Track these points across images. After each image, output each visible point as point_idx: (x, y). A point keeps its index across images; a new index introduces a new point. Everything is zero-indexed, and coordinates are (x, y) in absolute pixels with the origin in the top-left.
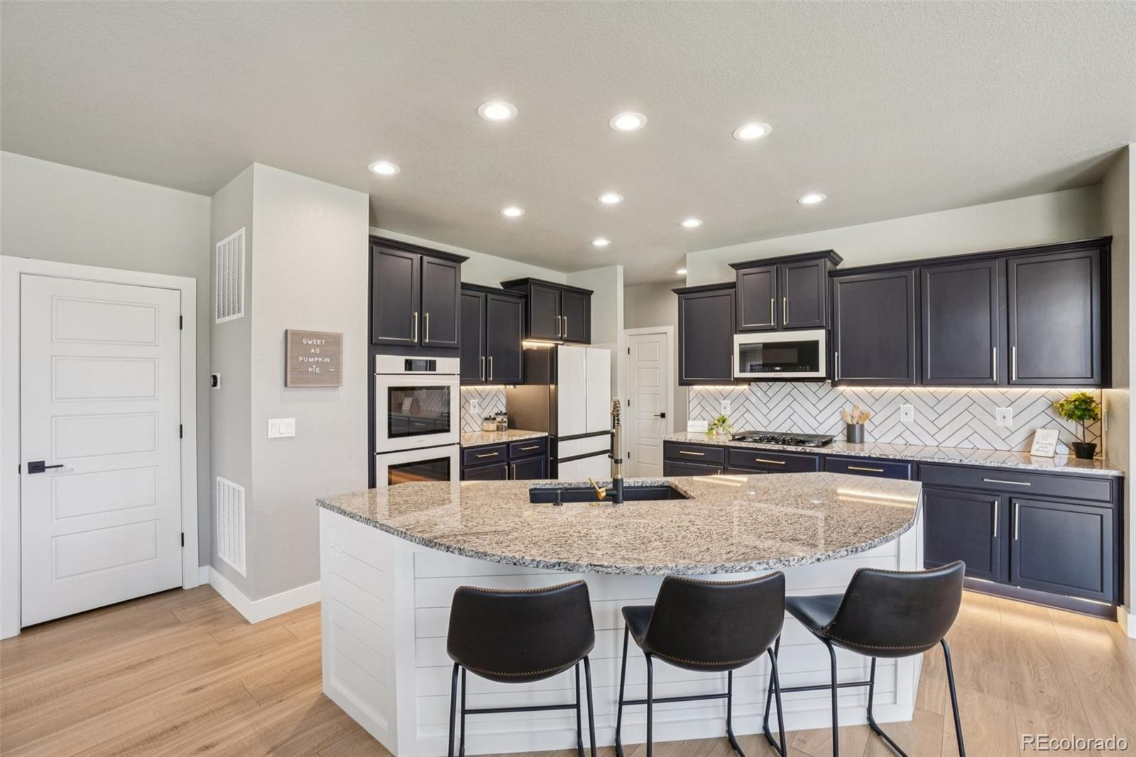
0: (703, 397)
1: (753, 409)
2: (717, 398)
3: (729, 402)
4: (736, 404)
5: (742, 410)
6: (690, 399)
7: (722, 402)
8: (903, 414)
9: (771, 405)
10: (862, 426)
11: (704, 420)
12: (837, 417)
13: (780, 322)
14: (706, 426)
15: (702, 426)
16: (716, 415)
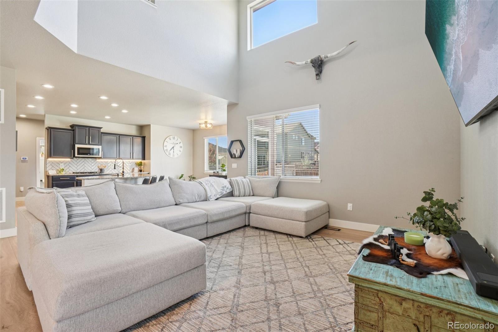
0: (52, 162)
1: (71, 166)
2: (59, 163)
3: (63, 164)
4: (66, 165)
5: (68, 166)
6: (47, 163)
7: (60, 164)
8: (112, 166)
9: (78, 165)
10: (104, 169)
11: (53, 170)
12: (97, 167)
13: (89, 143)
14: (55, 172)
15: (54, 172)
16: (58, 168)
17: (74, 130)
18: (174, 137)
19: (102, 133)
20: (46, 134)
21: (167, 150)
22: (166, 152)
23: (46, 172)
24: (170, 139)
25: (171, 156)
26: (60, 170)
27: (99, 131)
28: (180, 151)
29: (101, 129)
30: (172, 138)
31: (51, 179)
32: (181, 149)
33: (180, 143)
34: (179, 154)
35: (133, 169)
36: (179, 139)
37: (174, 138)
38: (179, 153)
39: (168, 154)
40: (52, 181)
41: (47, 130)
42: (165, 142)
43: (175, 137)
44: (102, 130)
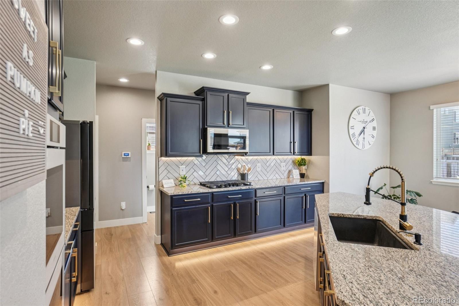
0: (168, 164)
2: (177, 165)
3: (184, 166)
4: (188, 168)
5: (192, 170)
6: (160, 166)
7: (180, 167)
8: (258, 167)
9: (207, 167)
10: (247, 173)
11: (169, 179)
12: (236, 170)
13: (228, 124)
14: (173, 182)
15: (171, 183)
16: (177, 175)
17: (204, 98)
18: (365, 109)
19: (249, 104)
20: (158, 110)
21: (354, 135)
22: (352, 139)
23: (158, 184)
24: (359, 114)
25: (360, 147)
26: (180, 179)
27: (244, 100)
28: (373, 137)
29: (247, 96)
30: (361, 111)
31: (168, 202)
32: (375, 133)
33: (373, 120)
34: (372, 143)
35: (290, 172)
36: (372, 114)
37: (364, 112)
38: (372, 141)
39: (355, 143)
40: (172, 206)
41: (160, 102)
42: (351, 118)
43: (367, 108)
44: (249, 99)
